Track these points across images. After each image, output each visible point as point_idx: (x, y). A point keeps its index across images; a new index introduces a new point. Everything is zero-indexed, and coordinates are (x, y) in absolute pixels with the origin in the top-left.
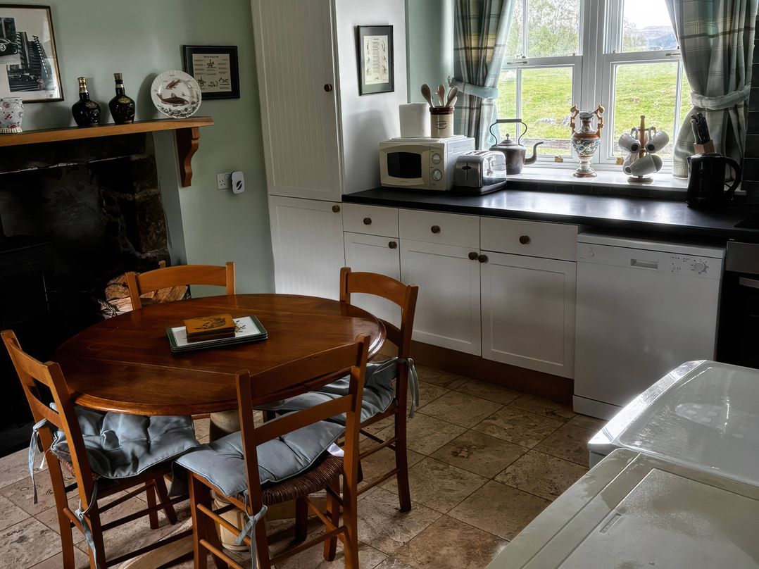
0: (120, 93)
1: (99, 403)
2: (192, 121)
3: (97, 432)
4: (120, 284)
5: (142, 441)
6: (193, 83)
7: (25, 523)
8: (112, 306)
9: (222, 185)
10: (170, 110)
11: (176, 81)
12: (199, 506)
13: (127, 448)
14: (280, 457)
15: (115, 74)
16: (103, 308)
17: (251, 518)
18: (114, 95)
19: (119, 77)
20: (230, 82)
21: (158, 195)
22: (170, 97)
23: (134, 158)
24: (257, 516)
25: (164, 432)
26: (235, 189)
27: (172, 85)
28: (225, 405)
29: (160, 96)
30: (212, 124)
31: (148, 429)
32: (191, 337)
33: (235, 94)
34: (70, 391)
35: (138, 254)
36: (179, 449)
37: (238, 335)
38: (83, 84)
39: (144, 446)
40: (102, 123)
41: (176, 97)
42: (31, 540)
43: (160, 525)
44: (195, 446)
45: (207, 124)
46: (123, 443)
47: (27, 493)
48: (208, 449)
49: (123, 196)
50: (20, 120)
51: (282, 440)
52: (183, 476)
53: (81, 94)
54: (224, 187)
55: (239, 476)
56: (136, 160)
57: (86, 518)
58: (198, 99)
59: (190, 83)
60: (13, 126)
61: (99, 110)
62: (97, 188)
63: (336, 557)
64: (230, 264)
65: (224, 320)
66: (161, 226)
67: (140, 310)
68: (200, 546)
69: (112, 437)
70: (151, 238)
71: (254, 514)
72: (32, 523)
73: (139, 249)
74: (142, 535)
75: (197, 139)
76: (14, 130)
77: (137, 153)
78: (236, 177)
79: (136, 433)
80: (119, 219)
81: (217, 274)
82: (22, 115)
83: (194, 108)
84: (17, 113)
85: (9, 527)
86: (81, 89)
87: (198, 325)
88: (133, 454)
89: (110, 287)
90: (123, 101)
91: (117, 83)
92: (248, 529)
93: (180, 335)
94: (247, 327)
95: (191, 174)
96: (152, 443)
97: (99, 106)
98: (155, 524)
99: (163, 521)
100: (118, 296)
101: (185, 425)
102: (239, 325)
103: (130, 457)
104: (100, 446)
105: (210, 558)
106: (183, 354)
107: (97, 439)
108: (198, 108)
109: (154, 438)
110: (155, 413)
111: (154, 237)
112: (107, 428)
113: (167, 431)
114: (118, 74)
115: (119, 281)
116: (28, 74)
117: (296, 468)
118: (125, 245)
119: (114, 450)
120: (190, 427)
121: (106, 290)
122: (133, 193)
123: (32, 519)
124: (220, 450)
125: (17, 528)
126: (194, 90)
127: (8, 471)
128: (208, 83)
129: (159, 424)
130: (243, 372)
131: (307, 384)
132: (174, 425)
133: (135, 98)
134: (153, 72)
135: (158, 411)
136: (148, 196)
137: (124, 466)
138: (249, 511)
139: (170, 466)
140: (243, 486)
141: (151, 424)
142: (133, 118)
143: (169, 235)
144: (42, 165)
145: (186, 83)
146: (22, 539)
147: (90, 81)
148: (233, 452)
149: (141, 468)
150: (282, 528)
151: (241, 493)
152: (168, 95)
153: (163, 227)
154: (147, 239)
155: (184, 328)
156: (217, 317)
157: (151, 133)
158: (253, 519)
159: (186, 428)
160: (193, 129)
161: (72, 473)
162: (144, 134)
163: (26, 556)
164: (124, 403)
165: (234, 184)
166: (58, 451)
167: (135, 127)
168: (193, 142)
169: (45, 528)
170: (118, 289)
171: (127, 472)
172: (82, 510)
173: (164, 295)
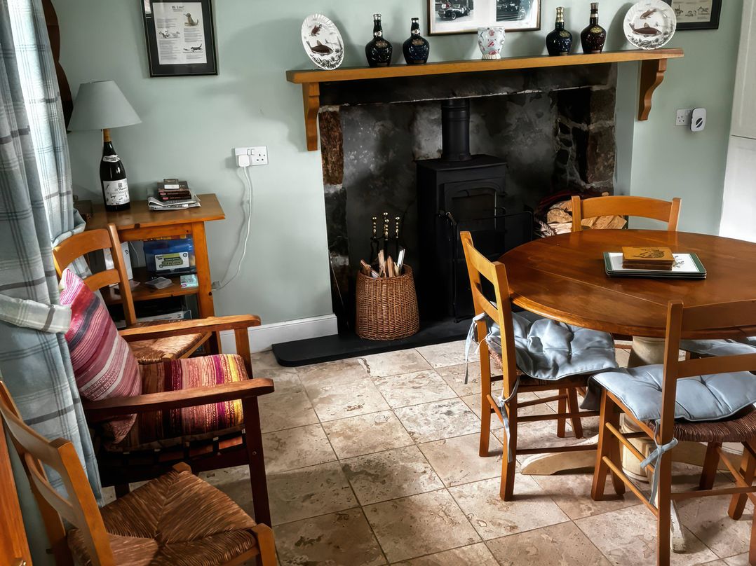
0: (594, 22)
1: (534, 306)
2: (661, 53)
3: (525, 335)
4: (562, 209)
5: (564, 352)
6: (670, 12)
7: (453, 401)
8: (552, 229)
9: (681, 122)
10: (640, 41)
11: (651, 10)
12: (608, 425)
13: (549, 355)
14: (699, 397)
15: (592, 4)
16: (543, 230)
17: (659, 447)
18: (587, 24)
19: (595, 6)
20: (710, 11)
21: (612, 127)
22: (643, 27)
23: (595, 88)
24: (666, 447)
25: (585, 348)
26: (694, 127)
27: (646, 15)
28: (651, 331)
29: (632, 26)
30: (682, 56)
31: (571, 343)
32: (627, 263)
33: (713, 24)
34: (510, 292)
35: (583, 184)
36: (598, 366)
37: (674, 269)
38: (560, 13)
39: (566, 356)
40: (572, 52)
41: (649, 28)
42: (456, 416)
43: (566, 435)
44: (614, 367)
45: (677, 56)
46: (546, 349)
47: (457, 377)
48: (625, 373)
49: (578, 125)
50: (501, 47)
51: (703, 383)
52: (597, 392)
53: (557, 23)
54: (682, 123)
55: (653, 404)
56: (598, 91)
57: (506, 406)
58: (672, 28)
59: (666, 12)
60: (494, 53)
61: (571, 39)
62: (554, 116)
63: (742, 518)
64: (677, 200)
65: (662, 253)
66: (610, 159)
67: (581, 232)
68: (603, 463)
69: (537, 343)
70: (598, 169)
71: (663, 444)
72: (458, 402)
73: (585, 179)
74: (548, 440)
75: (662, 72)
76: (494, 57)
77: (598, 84)
78: (698, 114)
79: (559, 343)
80: (570, 148)
81: (661, 209)
82: (503, 43)
83: (665, 39)
84: (499, 40)
85: (440, 400)
86: (557, 18)
87: (635, 253)
88: (554, 361)
89: (552, 211)
90: (595, 30)
91: (592, 13)
92: (654, 457)
93: (616, 261)
94: (685, 263)
95: (649, 109)
96: (573, 355)
97: (572, 36)
98: (561, 433)
99: (570, 432)
100: (558, 221)
101: (607, 346)
102: (677, 260)
103: (551, 363)
104: (526, 347)
105: (609, 478)
106: (617, 277)
107: (524, 341)
108: (670, 39)
109: (575, 352)
110: (583, 325)
111: (602, 168)
112: (534, 334)
113: (588, 348)
114: (595, 4)
115: (562, 207)
116: (513, 5)
117: (715, 413)
118: (572, 175)
119: (538, 354)
120: (611, 350)
121: (549, 214)
122: (588, 123)
123: (459, 400)
124: (637, 377)
125: (446, 403)
126: (669, 20)
127: (444, 355)
128: (685, 12)
129: (583, 340)
130: (676, 301)
131: (744, 330)
132: (597, 344)
133: (606, 28)
134: (630, 2)
135: (586, 323)
136: (603, 127)
137: (546, 369)
138: (658, 441)
139: (585, 380)
140: (656, 415)
141: (574, 339)
142: (601, 49)
143: (616, 167)
144: (511, 91)
145: (662, 12)
146: (449, 413)
147: (568, 11)
148: (650, 381)
149: (561, 375)
150: (686, 473)
151: (653, 421)
152: (640, 25)
153: (611, 160)
154: (594, 170)
155: (621, 254)
156: (656, 249)
157: (616, 63)
158: (660, 449)
159: (607, 350)
160: (660, 62)
161: (500, 366)
162: (610, 64)
163: (451, 427)
164: (555, 310)
165: (694, 120)
166: (492, 342)
167: (602, 57)
168: (658, 75)
169: (468, 409)
170: (560, 214)
171: (548, 375)
172: (504, 398)
173: (603, 224)
